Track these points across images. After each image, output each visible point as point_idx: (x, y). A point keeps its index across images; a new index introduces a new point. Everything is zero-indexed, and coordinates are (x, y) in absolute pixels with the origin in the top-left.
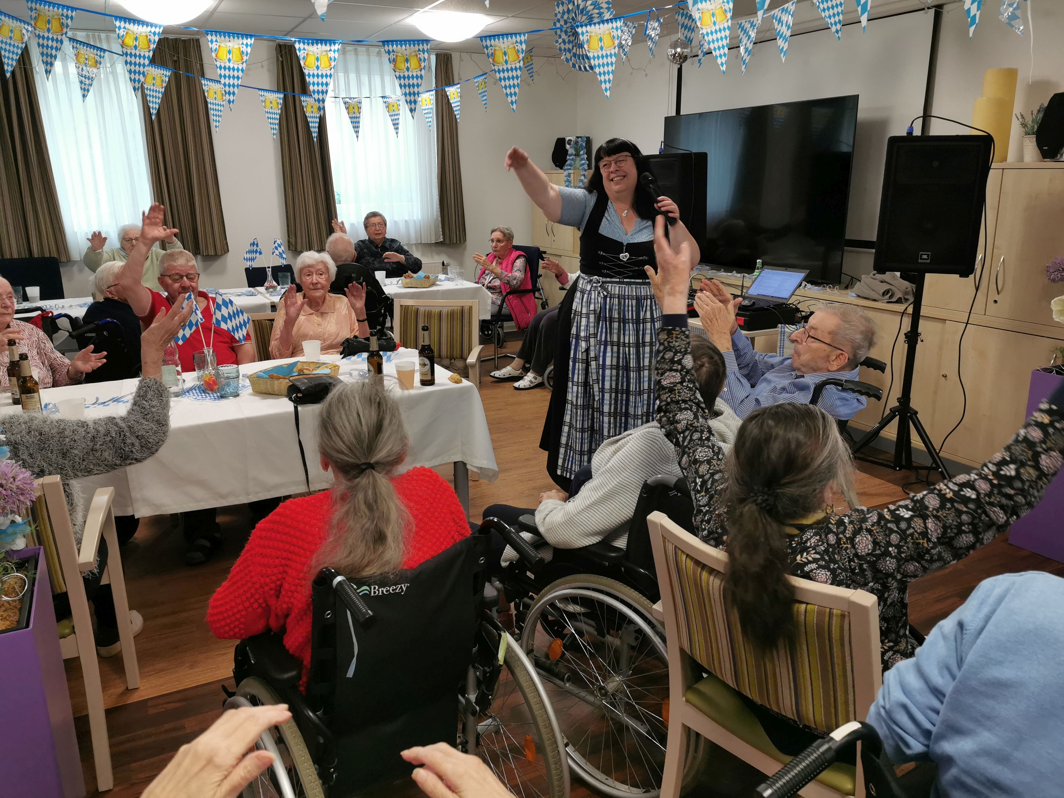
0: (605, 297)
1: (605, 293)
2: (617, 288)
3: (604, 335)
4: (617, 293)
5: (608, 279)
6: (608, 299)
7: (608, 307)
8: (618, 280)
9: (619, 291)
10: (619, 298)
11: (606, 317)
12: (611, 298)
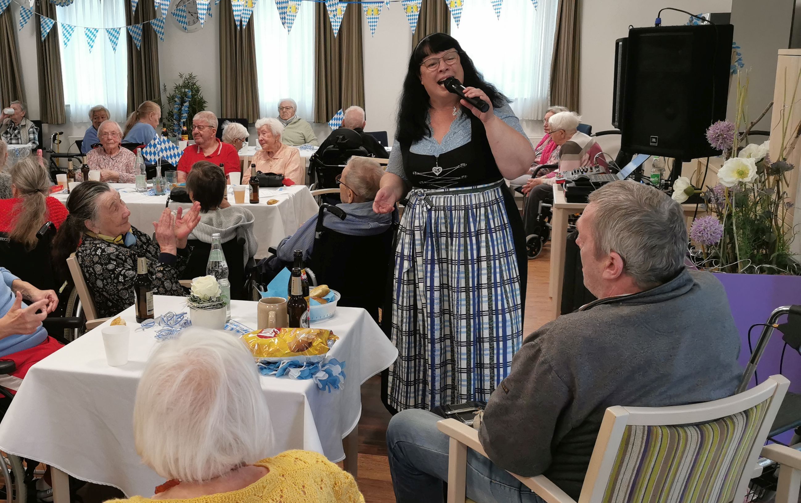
4: (442, 205)
8: (443, 191)
9: (445, 203)
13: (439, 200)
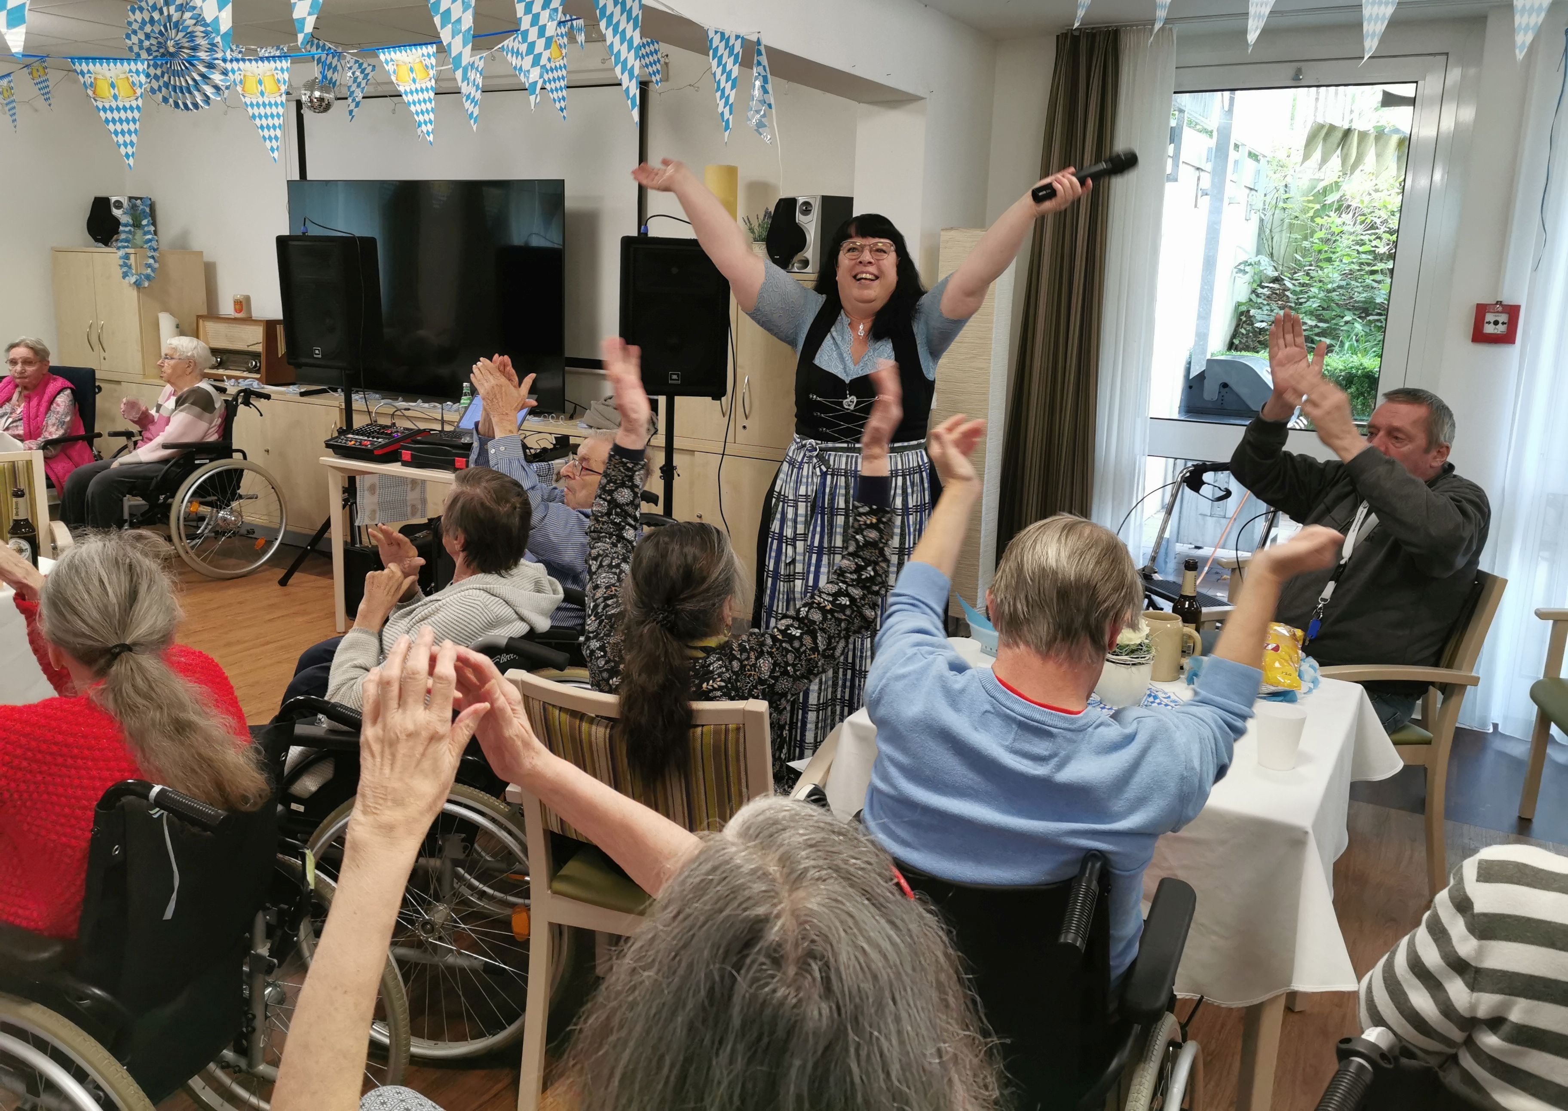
0: (824, 475)
1: (824, 469)
2: (844, 460)
3: (817, 537)
4: (843, 467)
5: (830, 445)
6: (829, 477)
7: (827, 490)
8: (845, 445)
9: (847, 464)
10: (846, 476)
11: (823, 507)
12: (833, 475)
13: (840, 459)
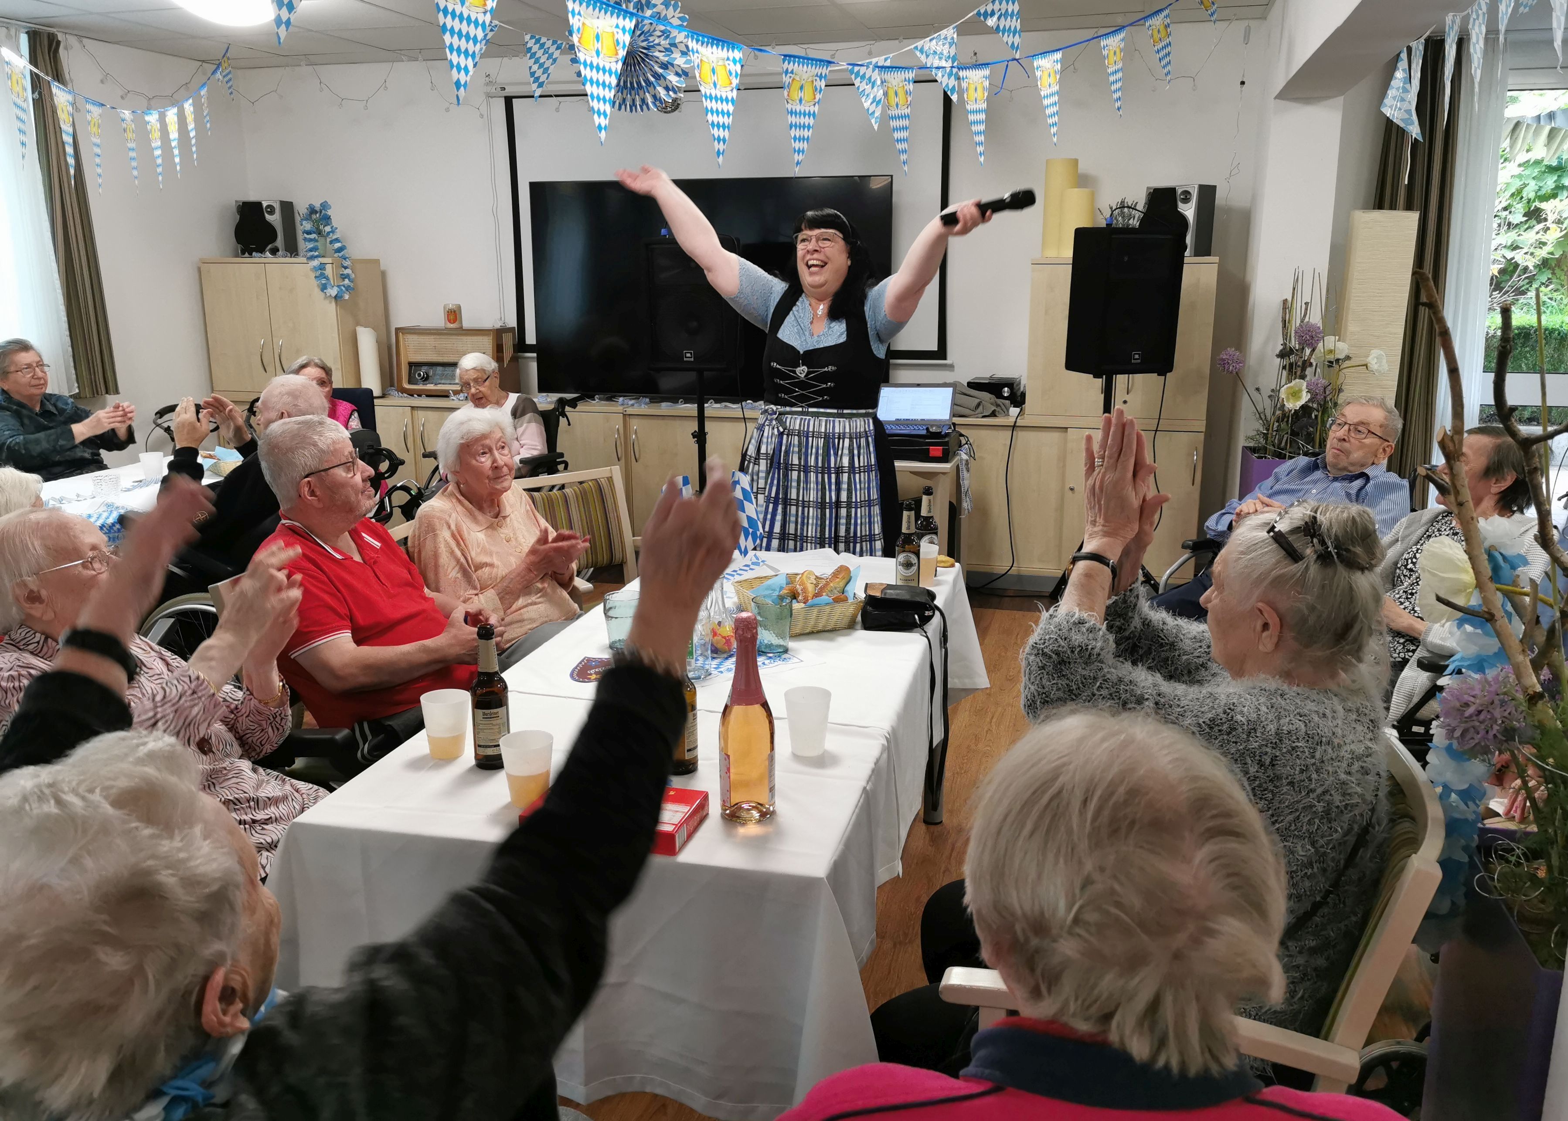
13: (795, 423)
